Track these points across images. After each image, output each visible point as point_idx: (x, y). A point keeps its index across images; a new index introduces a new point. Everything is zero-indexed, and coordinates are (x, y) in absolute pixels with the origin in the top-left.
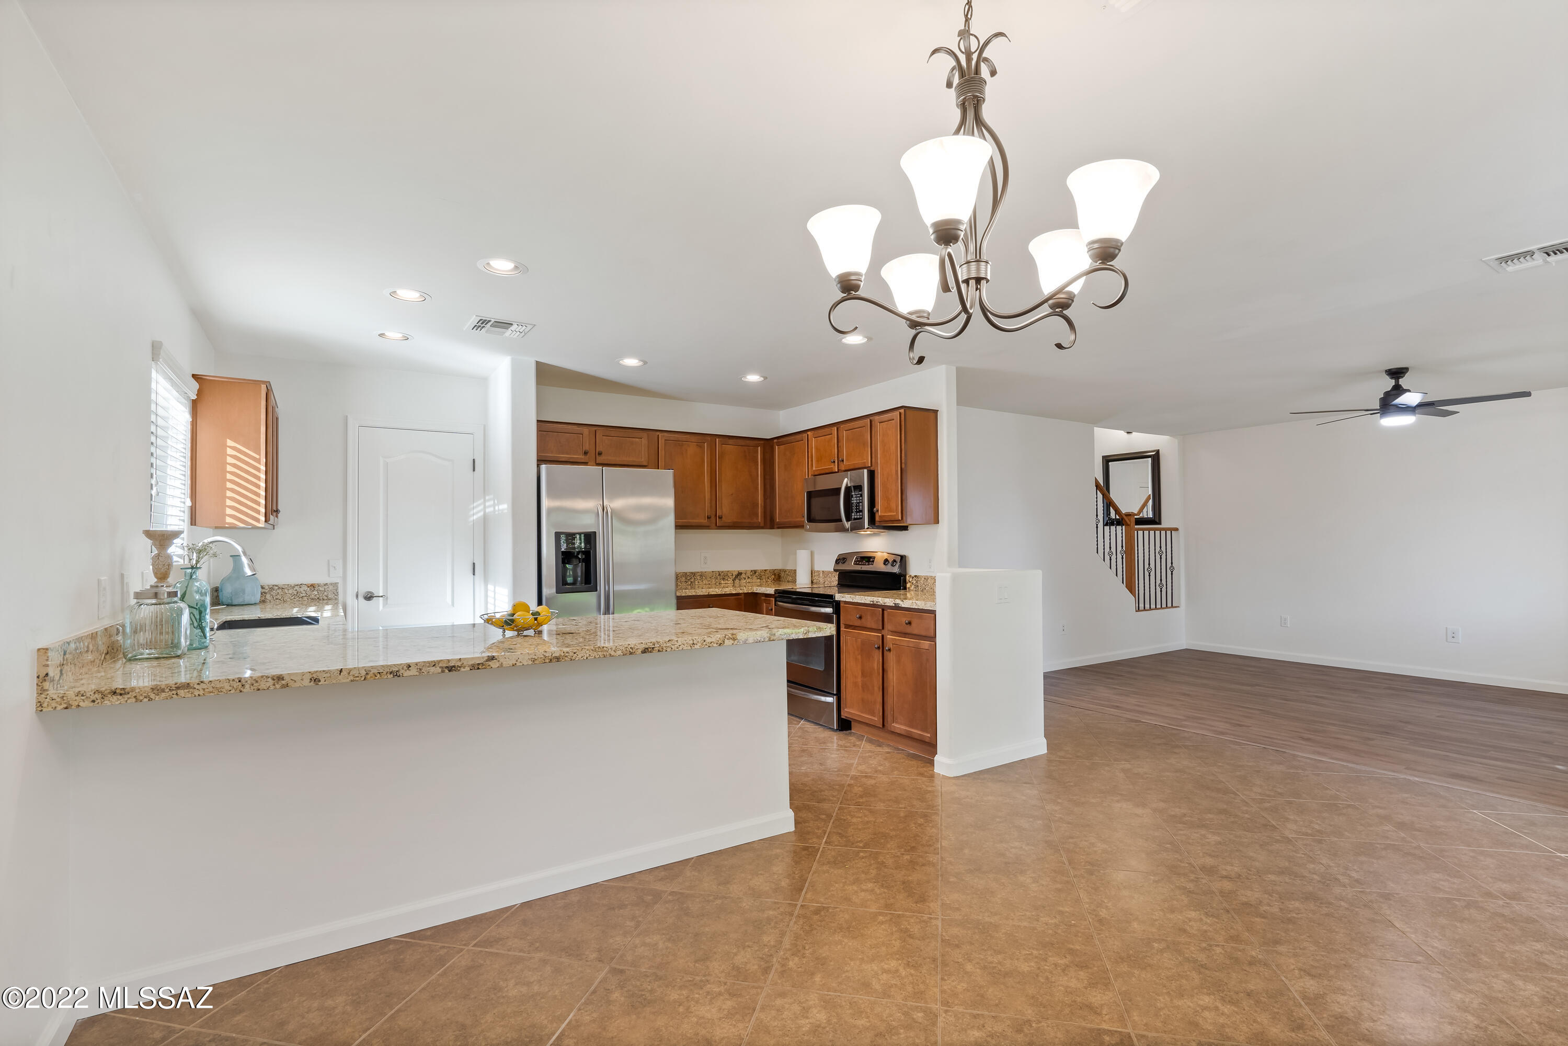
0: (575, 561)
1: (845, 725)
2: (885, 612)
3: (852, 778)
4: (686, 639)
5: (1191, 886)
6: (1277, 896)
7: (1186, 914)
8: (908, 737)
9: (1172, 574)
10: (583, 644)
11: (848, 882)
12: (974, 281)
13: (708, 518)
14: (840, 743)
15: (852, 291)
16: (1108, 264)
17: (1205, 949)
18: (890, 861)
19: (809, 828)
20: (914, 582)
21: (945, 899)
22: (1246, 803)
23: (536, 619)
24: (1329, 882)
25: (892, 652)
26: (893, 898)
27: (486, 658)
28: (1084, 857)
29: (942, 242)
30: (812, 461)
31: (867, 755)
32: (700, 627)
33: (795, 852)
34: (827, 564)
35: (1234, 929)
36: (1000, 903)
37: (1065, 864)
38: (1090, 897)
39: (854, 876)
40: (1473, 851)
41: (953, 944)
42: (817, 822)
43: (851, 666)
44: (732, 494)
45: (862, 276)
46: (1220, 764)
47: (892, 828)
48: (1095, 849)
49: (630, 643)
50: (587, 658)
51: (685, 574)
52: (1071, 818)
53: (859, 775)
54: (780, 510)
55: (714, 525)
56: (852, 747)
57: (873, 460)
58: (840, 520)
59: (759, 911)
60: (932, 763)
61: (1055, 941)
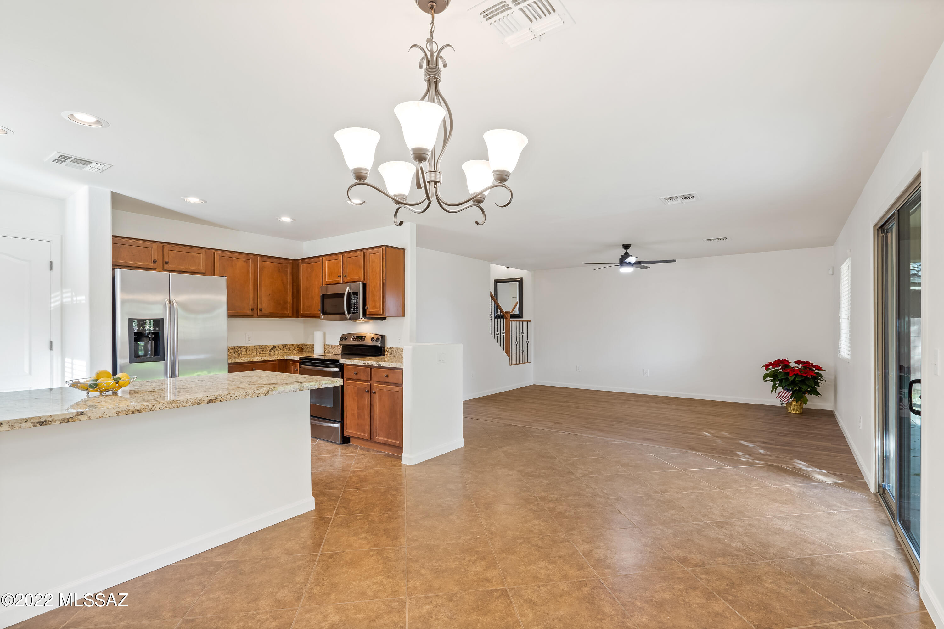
0: (145, 339)
1: (346, 440)
2: (372, 370)
3: (351, 473)
4: (241, 392)
5: (535, 508)
6: (573, 507)
7: (533, 522)
8: (386, 444)
9: (527, 345)
10: (160, 399)
11: (350, 535)
12: (433, 183)
13: (252, 310)
14: (344, 451)
15: (362, 179)
16: (503, 183)
17: (542, 538)
18: (376, 519)
19: (324, 506)
20: (390, 351)
21: (409, 535)
22: (560, 462)
23: (117, 383)
24: (595, 496)
25: (376, 394)
26: (378, 540)
27: (76, 414)
28: (483, 501)
29: (417, 160)
30: (325, 275)
31: (361, 457)
32: (250, 383)
33: (315, 522)
34: (336, 341)
35: (554, 526)
36: (440, 532)
37: (474, 506)
38: (487, 522)
39: (354, 531)
40: (651, 473)
41: (414, 560)
42: (329, 502)
43: (351, 404)
44: (269, 295)
45: (368, 171)
46: (549, 444)
47: (377, 499)
48: (489, 496)
49: (198, 397)
50: (163, 409)
51: (234, 348)
52: (477, 481)
53: (356, 470)
54: (303, 305)
55: (256, 315)
56: (351, 453)
57: (365, 277)
58: (344, 313)
59: (292, 563)
60: (400, 458)
61: (469, 548)
